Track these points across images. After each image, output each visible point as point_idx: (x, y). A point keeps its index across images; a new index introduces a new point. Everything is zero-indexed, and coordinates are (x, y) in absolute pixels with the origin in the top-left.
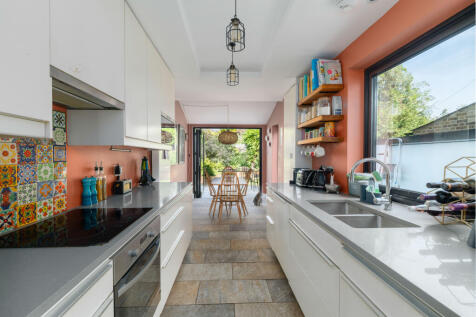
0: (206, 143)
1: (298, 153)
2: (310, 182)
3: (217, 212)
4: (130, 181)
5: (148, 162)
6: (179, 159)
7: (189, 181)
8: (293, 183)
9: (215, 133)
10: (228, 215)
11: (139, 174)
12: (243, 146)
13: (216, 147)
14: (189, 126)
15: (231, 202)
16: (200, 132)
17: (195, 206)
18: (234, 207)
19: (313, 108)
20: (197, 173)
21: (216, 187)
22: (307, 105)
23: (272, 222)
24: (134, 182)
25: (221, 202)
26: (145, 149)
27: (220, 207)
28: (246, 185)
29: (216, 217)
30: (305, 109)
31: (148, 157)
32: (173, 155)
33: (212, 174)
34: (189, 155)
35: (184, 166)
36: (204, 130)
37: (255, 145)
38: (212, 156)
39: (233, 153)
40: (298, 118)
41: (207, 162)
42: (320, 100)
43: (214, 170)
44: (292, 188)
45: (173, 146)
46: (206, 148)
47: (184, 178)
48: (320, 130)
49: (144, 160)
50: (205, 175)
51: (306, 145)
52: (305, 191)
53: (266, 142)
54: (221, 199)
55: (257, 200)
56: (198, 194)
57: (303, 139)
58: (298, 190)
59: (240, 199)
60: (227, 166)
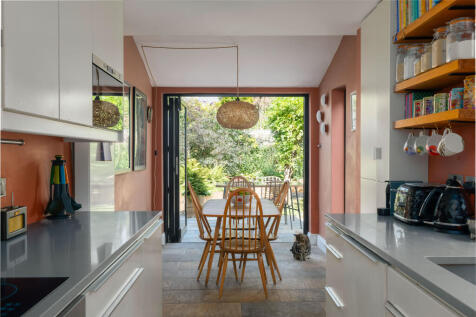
0: (190, 126)
1: (395, 146)
2: (429, 213)
3: (214, 274)
4: (24, 210)
5: (65, 167)
6: (135, 160)
7: (154, 208)
8: (385, 214)
9: (209, 105)
10: (239, 281)
11: (45, 194)
12: (267, 134)
13: (209, 135)
14: (155, 91)
15: (244, 253)
16: (178, 104)
17: (167, 260)
18: (252, 265)
19: (435, 45)
20: (171, 190)
21: (212, 221)
22: (420, 38)
23: (339, 303)
24: (31, 213)
25: (224, 252)
26: (60, 139)
27: (221, 264)
28: (278, 218)
29: (212, 284)
30: (413, 49)
31: (67, 155)
32: (120, 151)
33: (202, 192)
34: (155, 153)
35: (144, 174)
36: (185, 100)
37: (293, 131)
38: (203, 153)
39: (246, 149)
40: (397, 69)
41: (194, 166)
42: (452, 26)
43: (206, 183)
44: (383, 225)
45: (120, 132)
46: (191, 136)
47: (144, 204)
48: (454, 94)
49: (57, 162)
50: (188, 194)
51: (416, 129)
52: (415, 233)
53: (317, 125)
54: (221, 245)
55: (300, 249)
56: (173, 234)
57: (407, 115)
58: (399, 231)
59: (263, 246)
60: (234, 176)
